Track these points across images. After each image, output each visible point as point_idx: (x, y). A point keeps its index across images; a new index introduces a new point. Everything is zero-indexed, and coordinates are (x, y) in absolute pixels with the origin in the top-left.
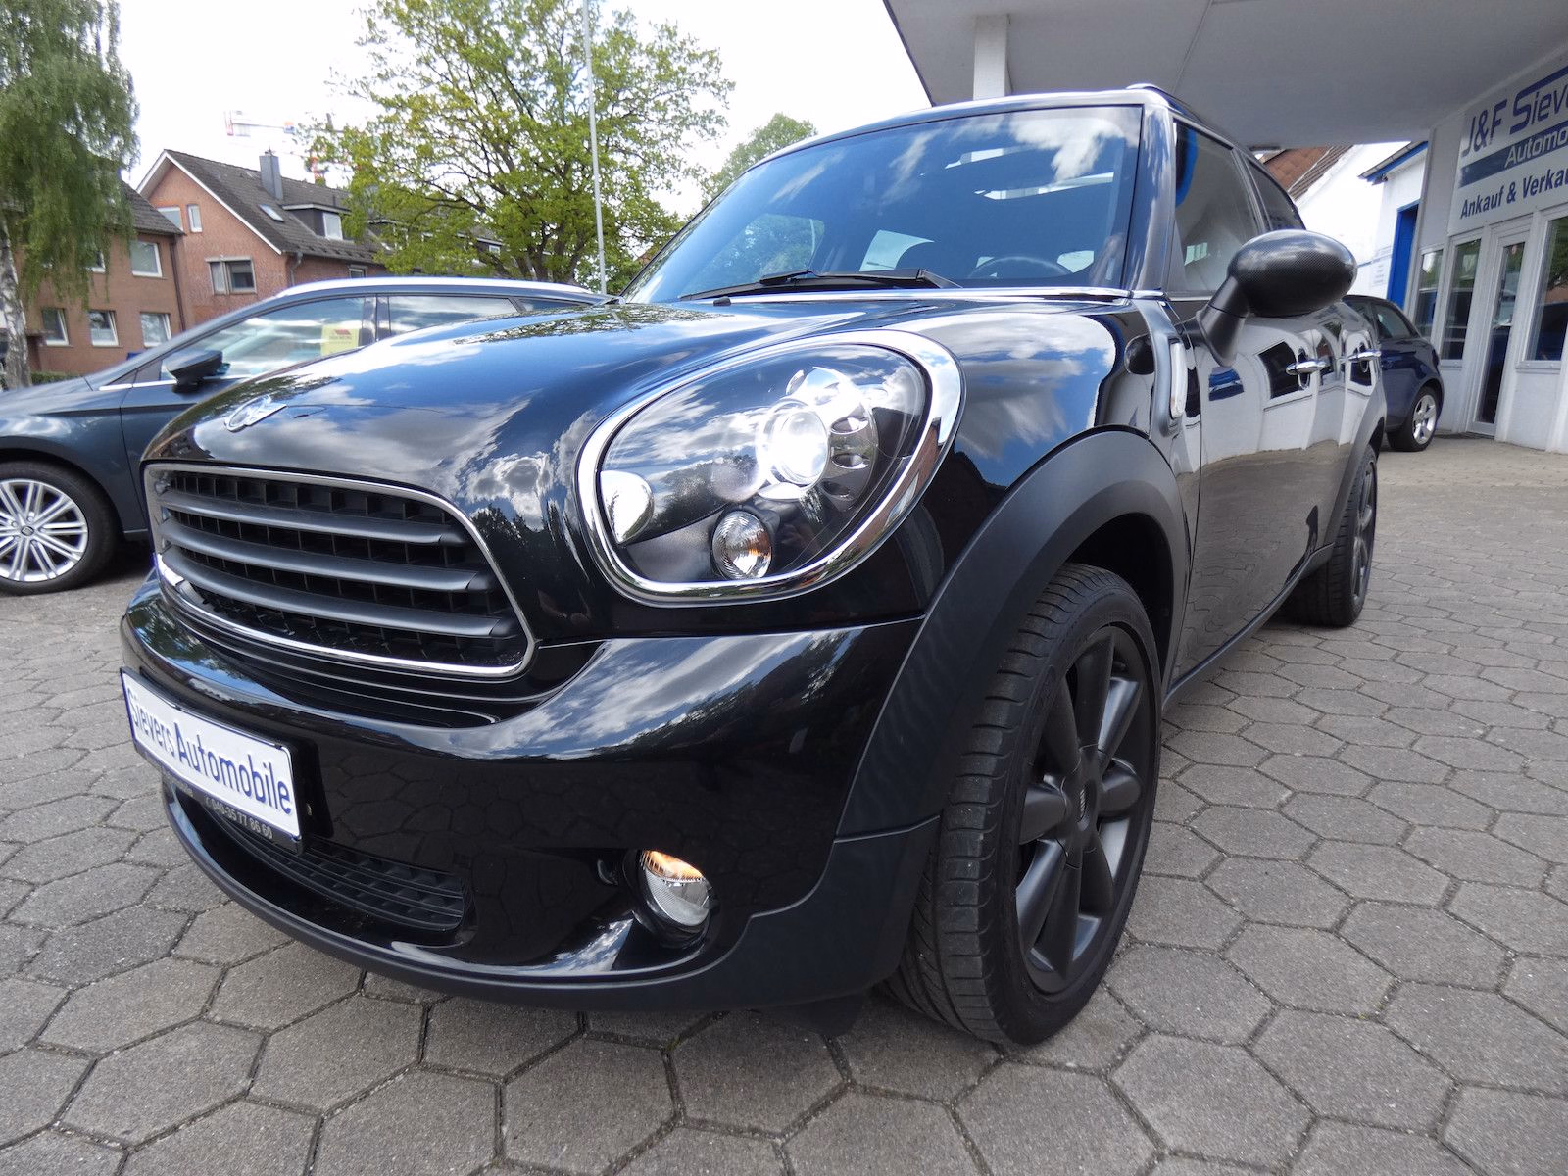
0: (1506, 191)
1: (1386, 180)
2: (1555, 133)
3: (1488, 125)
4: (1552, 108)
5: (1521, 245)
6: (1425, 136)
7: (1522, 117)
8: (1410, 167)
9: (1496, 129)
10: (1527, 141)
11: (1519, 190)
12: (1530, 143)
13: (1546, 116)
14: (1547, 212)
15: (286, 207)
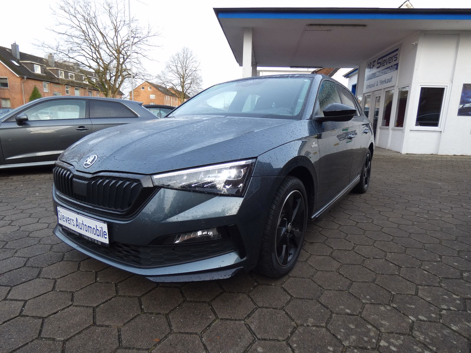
0: (376, 84)
1: (349, 77)
2: (386, 70)
3: (372, 66)
4: (385, 64)
5: (380, 97)
6: (357, 67)
7: (379, 65)
8: (355, 74)
9: (373, 67)
10: (380, 71)
11: (379, 83)
12: (381, 71)
13: (384, 65)
14: (385, 89)
15: (20, 62)
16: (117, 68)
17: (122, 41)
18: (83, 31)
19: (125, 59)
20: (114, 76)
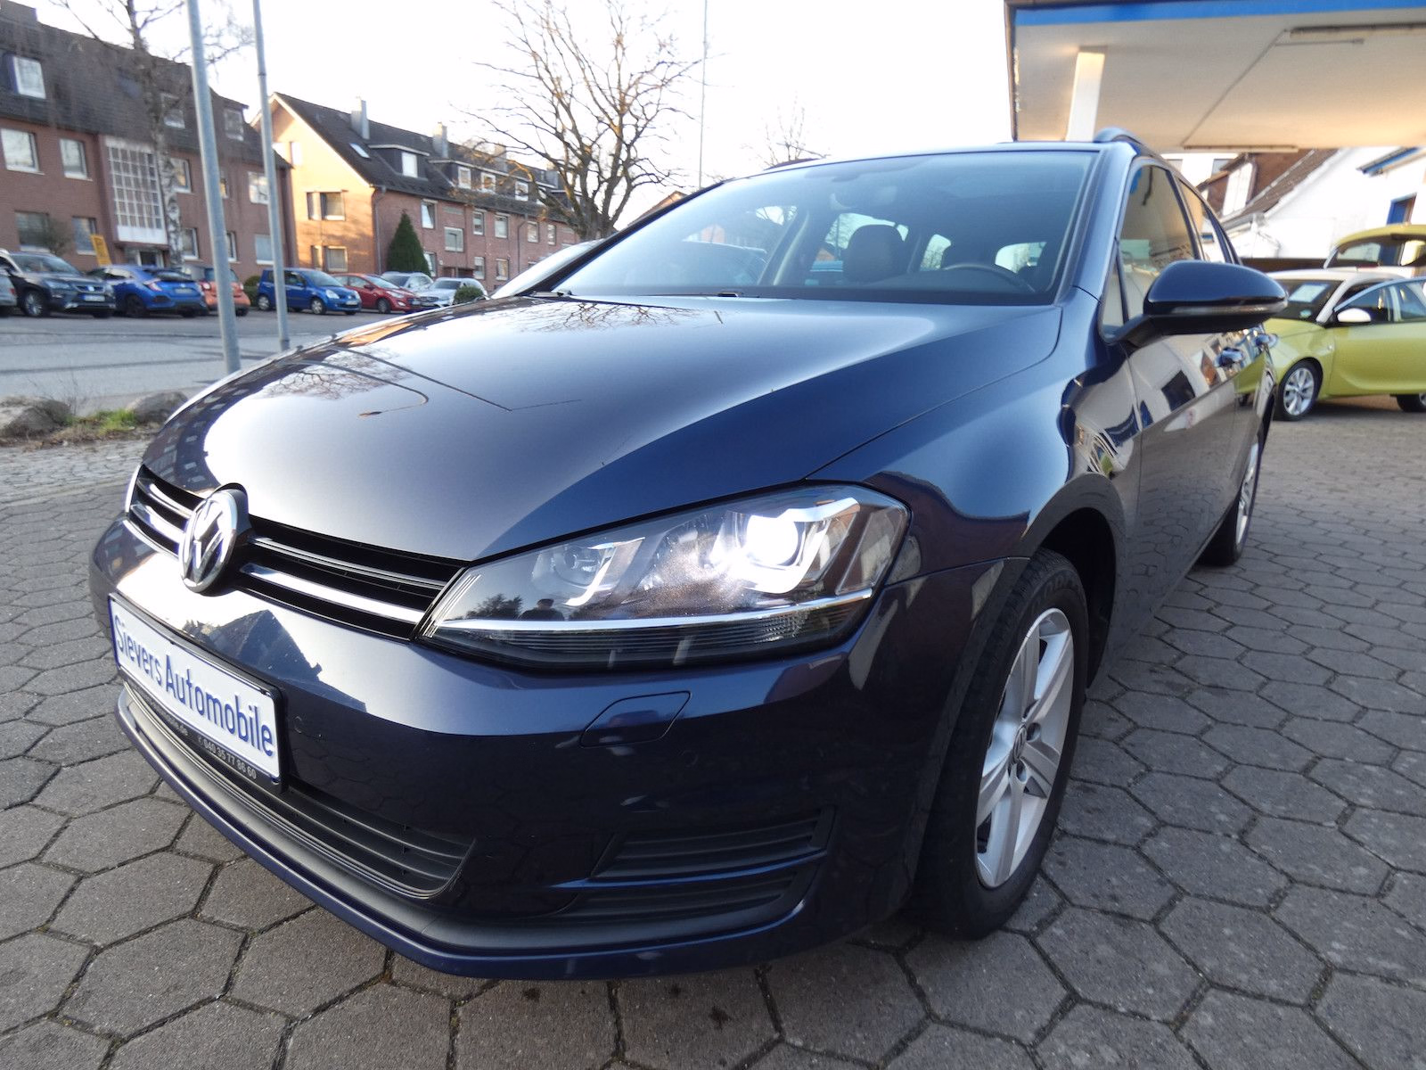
15: (371, 147)
16: (616, 157)
17: (632, 75)
18: (534, 54)
19: (640, 129)
20: (606, 181)
